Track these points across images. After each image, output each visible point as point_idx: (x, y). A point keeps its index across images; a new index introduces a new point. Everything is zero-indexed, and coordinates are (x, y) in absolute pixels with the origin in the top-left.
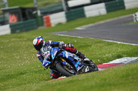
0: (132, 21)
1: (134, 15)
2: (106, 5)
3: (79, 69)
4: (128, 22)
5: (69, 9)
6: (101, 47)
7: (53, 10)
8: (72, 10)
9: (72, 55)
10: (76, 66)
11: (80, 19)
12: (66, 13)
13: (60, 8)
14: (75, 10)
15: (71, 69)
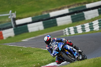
0: (63, 34)
1: (63, 30)
2: (43, 23)
3: (77, 57)
4: (60, 35)
5: (16, 26)
6: (40, 54)
7: (5, 27)
8: (18, 27)
9: (71, 48)
10: (75, 55)
11: (24, 34)
12: (14, 29)
13: (9, 25)
14: (20, 27)
15: (72, 57)
